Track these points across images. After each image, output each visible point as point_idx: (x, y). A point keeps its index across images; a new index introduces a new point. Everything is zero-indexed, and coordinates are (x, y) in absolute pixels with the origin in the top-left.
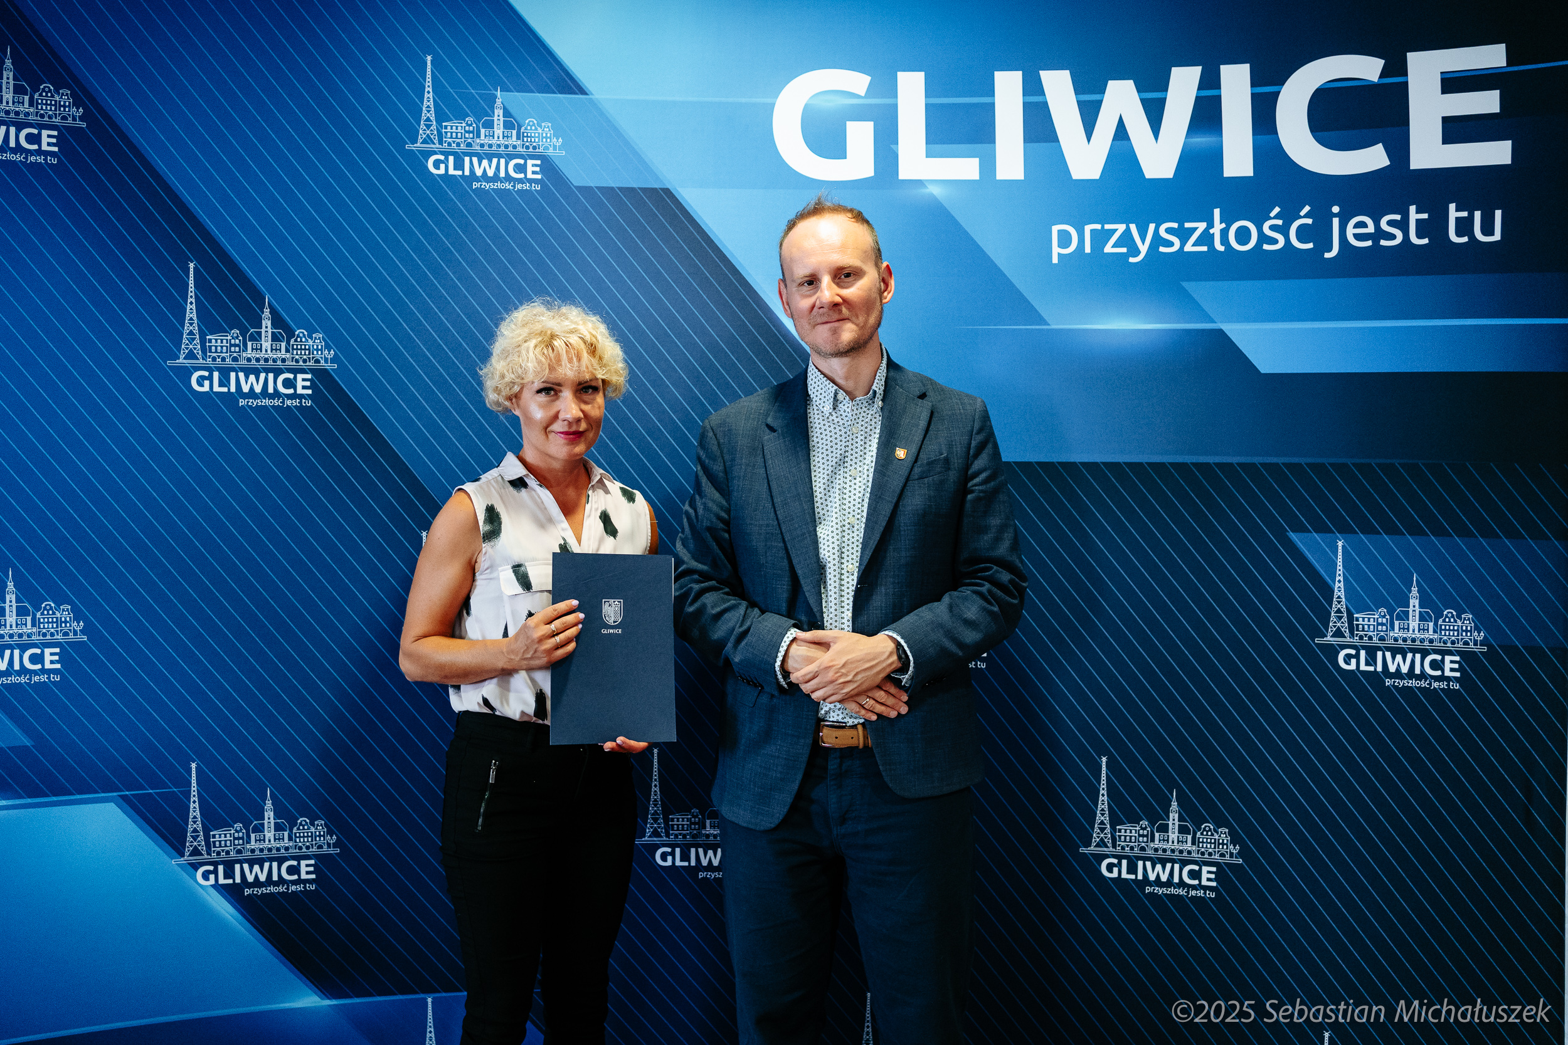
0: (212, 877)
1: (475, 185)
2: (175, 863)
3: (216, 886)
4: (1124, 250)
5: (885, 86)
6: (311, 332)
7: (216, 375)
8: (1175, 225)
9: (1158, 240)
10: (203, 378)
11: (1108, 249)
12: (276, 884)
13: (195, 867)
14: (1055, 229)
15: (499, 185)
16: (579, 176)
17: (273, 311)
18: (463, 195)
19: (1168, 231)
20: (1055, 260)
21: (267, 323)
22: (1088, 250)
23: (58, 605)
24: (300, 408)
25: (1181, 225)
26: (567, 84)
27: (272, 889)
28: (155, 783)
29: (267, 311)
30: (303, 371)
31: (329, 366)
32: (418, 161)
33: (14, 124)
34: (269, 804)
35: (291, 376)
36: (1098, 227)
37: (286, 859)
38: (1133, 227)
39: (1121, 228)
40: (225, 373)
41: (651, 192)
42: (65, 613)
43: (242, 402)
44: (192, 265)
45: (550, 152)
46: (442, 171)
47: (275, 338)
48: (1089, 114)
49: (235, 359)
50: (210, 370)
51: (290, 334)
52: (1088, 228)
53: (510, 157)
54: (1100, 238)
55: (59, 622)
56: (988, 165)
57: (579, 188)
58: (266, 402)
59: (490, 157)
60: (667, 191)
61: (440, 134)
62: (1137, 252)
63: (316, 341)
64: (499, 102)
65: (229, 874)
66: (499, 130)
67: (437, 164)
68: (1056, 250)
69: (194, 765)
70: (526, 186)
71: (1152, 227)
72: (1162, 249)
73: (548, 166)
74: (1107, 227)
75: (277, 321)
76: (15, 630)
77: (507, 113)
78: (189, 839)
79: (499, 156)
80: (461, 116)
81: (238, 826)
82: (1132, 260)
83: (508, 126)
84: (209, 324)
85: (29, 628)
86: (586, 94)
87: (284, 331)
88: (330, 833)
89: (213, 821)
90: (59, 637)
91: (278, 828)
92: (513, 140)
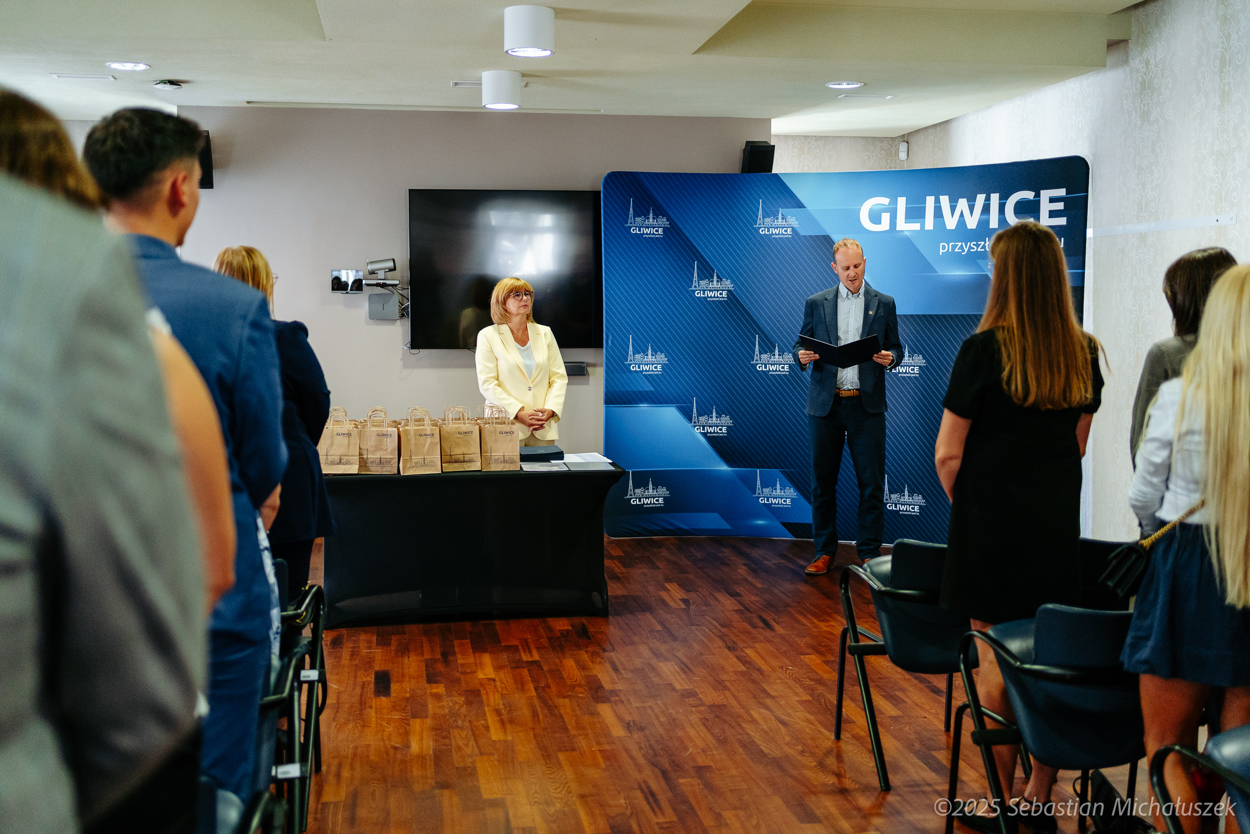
0: (699, 430)
1: (773, 236)
2: (690, 425)
3: (700, 432)
4: (961, 251)
5: (894, 202)
6: (727, 279)
7: (702, 292)
8: (975, 243)
9: (970, 248)
10: (698, 293)
11: (956, 250)
12: (716, 433)
13: (695, 426)
14: (941, 244)
15: (780, 236)
16: (802, 232)
17: (717, 274)
18: (770, 240)
19: (973, 245)
20: (941, 254)
21: (715, 277)
22: (950, 251)
23: (661, 353)
24: (724, 301)
25: (977, 243)
26: (800, 205)
27: (715, 435)
28: (685, 403)
29: (715, 274)
30: (725, 290)
31: (731, 289)
32: (757, 230)
33: (652, 227)
34: (714, 410)
35: (721, 292)
36: (953, 243)
37: (719, 426)
38: (963, 243)
39: (960, 244)
40: (704, 291)
41: (823, 236)
42: (663, 356)
43: (708, 299)
44: (696, 262)
45: (795, 226)
46: (764, 233)
47: (717, 281)
48: (953, 209)
49: (707, 288)
50: (700, 291)
51: (721, 280)
52: (951, 244)
53: (783, 228)
54: (954, 247)
55: (661, 358)
56: (923, 226)
57: (802, 236)
58: (715, 299)
59: (777, 228)
60: (828, 236)
61: (763, 222)
62: (964, 251)
63: (729, 282)
64: (780, 212)
65: (704, 429)
66: (780, 220)
67: (762, 231)
68: (941, 251)
69: (695, 398)
70: (787, 236)
71: (969, 243)
72: (971, 250)
73: (794, 230)
74: (956, 243)
75: (718, 277)
76: (651, 360)
77: (782, 215)
78: (693, 419)
79: (780, 228)
80: (769, 217)
81: (706, 416)
82: (963, 253)
83: (783, 219)
84: (700, 278)
85: (654, 360)
86: (805, 208)
87: (720, 279)
88: (731, 420)
89: (700, 414)
90: (661, 362)
91: (717, 417)
92: (784, 223)
